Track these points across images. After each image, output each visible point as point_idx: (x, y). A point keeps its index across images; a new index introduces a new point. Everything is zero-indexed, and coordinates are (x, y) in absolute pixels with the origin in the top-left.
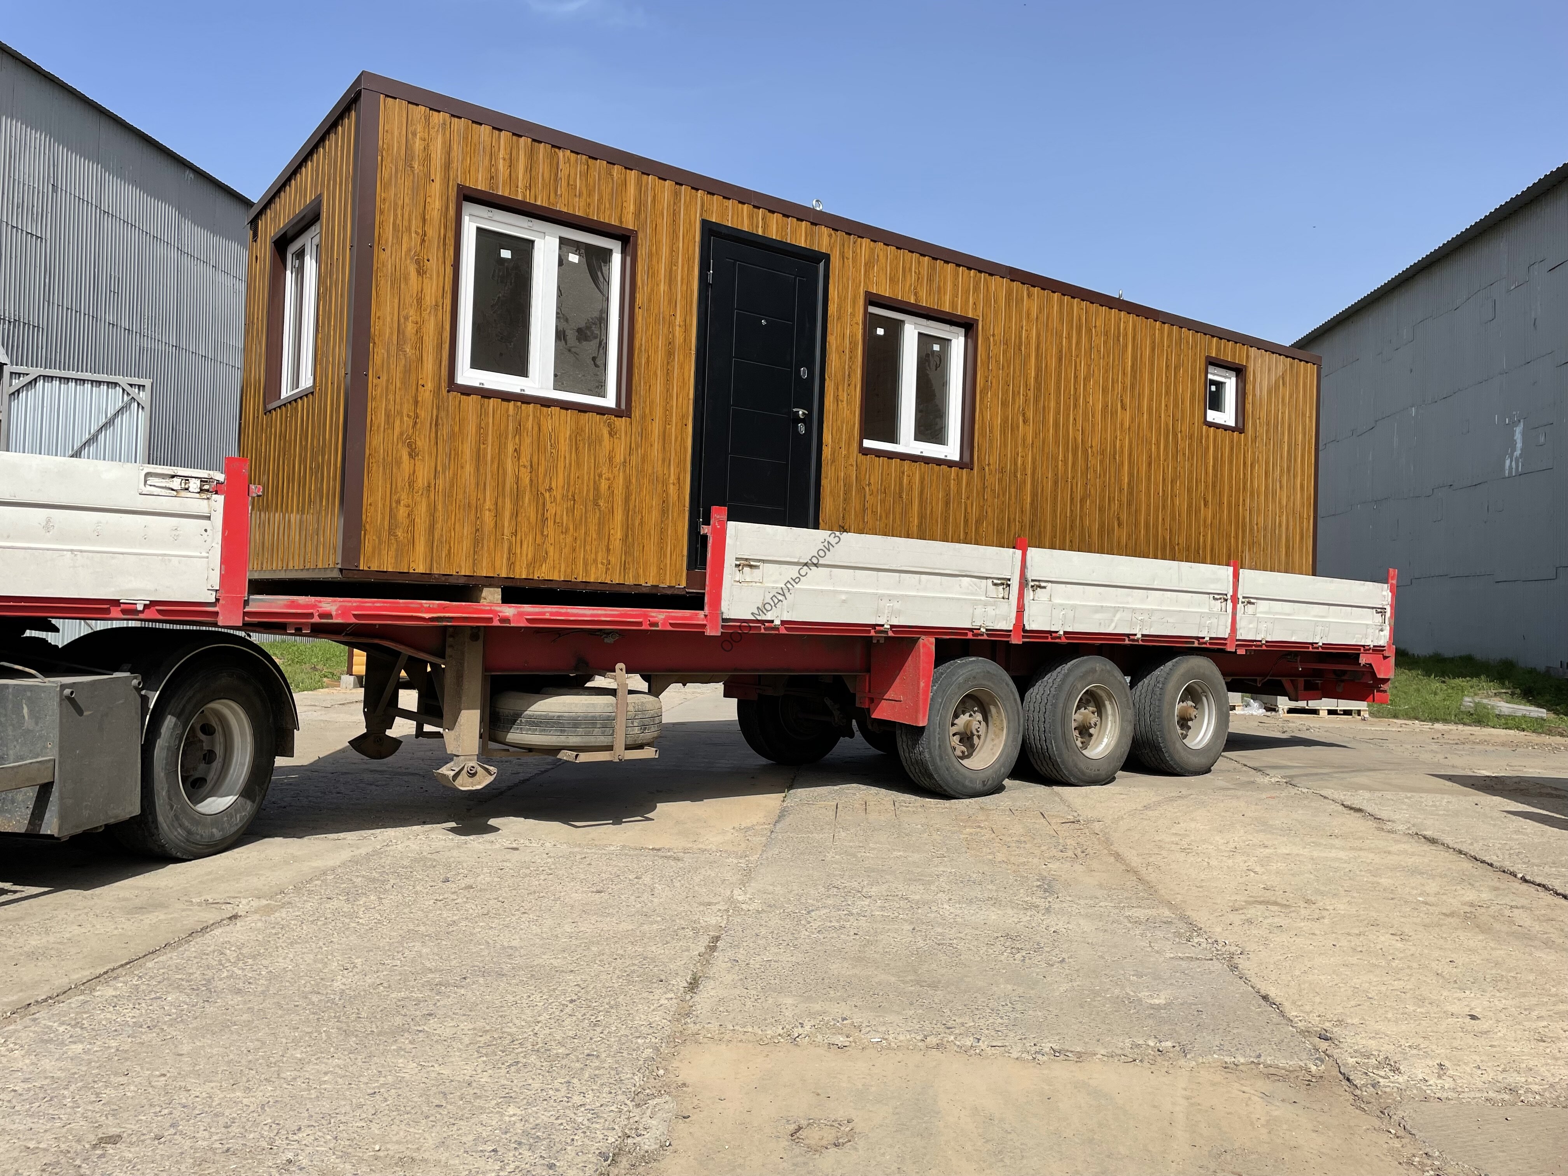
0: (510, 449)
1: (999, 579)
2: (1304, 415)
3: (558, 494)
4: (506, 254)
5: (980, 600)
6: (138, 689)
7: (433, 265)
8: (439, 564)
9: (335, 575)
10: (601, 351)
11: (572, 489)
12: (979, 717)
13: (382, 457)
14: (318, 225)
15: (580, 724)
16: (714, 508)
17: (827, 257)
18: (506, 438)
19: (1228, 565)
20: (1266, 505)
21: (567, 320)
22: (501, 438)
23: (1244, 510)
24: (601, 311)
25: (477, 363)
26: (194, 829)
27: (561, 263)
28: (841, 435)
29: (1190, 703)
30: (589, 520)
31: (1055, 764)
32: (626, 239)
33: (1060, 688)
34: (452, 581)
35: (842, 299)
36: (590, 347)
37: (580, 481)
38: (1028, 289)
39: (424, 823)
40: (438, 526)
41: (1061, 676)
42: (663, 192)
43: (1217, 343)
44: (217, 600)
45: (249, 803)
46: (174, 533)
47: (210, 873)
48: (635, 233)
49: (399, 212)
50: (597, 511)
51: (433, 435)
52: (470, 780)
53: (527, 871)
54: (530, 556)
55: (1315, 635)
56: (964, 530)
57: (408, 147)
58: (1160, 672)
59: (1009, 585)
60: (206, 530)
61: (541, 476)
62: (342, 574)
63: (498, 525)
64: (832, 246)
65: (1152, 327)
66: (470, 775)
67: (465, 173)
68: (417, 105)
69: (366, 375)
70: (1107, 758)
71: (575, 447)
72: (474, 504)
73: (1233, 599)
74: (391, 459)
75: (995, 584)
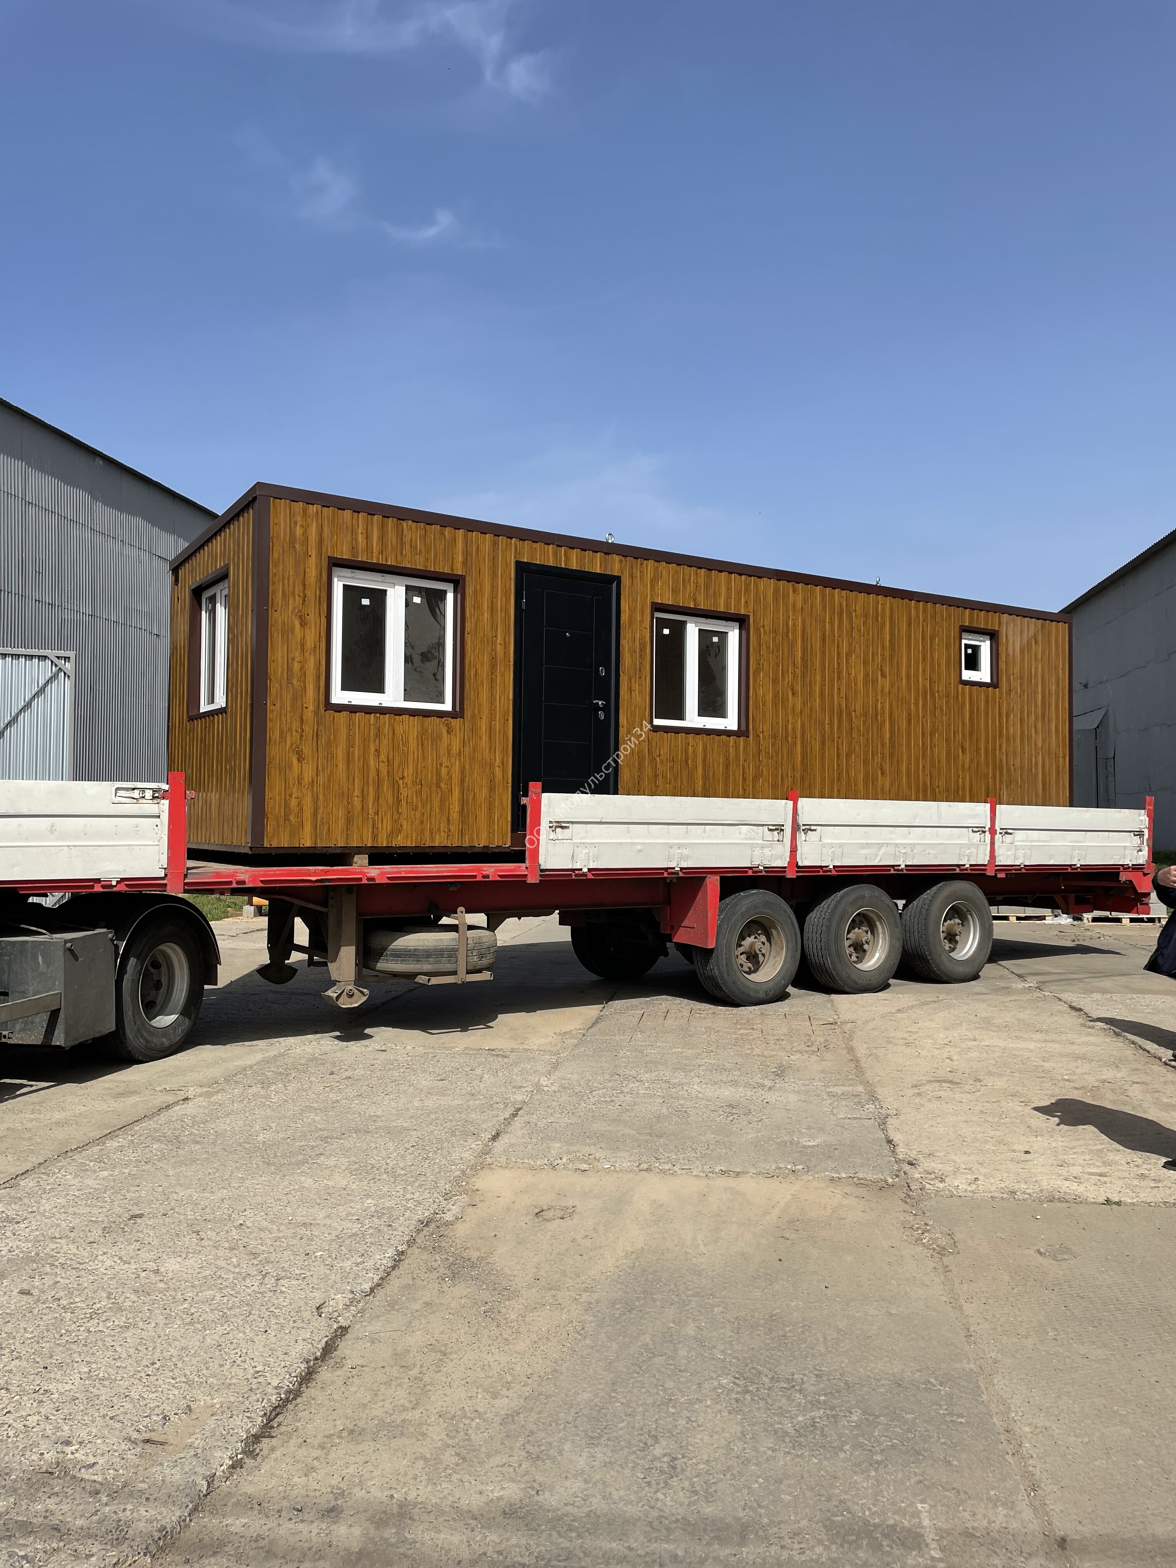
0: (372, 749)
1: (773, 825)
2: (1056, 667)
3: (409, 781)
4: (366, 602)
5: (758, 843)
6: (112, 940)
7: (312, 618)
9: (247, 851)
10: (440, 668)
11: (419, 776)
12: (763, 938)
13: (278, 763)
14: (226, 581)
15: (431, 955)
16: (531, 783)
17: (618, 579)
18: (369, 741)
19: (986, 802)
20: (1023, 749)
21: (413, 647)
22: (365, 742)
23: (1001, 753)
24: (439, 638)
25: (345, 687)
26: (150, 1039)
27: (407, 605)
28: (635, 717)
29: (958, 921)
30: (433, 799)
31: (830, 975)
32: (457, 582)
33: (833, 911)
34: (331, 851)
35: (632, 610)
36: (431, 665)
38: (793, 586)
39: (316, 1033)
40: (321, 811)
41: (834, 903)
42: (484, 543)
43: (970, 614)
44: (166, 875)
45: (187, 1021)
46: (135, 829)
47: (164, 1071)
48: (463, 577)
49: (286, 582)
50: (439, 791)
51: (315, 744)
52: (349, 1000)
53: (391, 1066)
54: (389, 829)
55: (1072, 857)
56: (743, 787)
57: (292, 534)
58: (926, 896)
59: (783, 830)
60: (157, 826)
61: (396, 768)
62: (251, 851)
63: (365, 808)
64: (622, 569)
65: (908, 606)
66: (349, 996)
67: (333, 547)
68: (297, 502)
69: (265, 704)
70: (878, 969)
71: (422, 744)
72: (346, 791)
73: (991, 831)
74: (285, 764)
75: (771, 830)
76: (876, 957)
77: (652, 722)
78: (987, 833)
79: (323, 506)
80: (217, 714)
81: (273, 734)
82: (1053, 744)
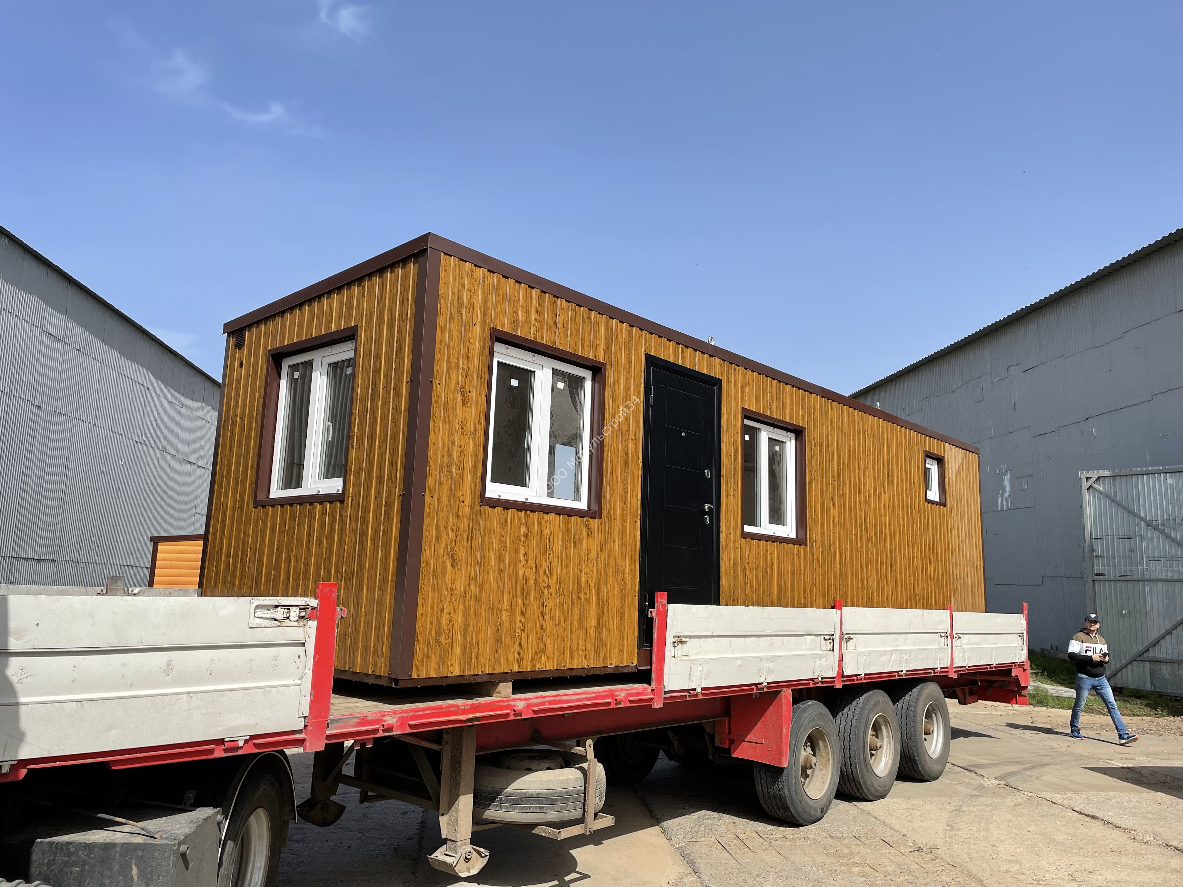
0: (522, 553)
1: (828, 635)
3: (553, 590)
4: (514, 383)
5: (818, 654)
6: (218, 822)
7: (472, 395)
8: (470, 665)
11: (562, 585)
12: (811, 751)
13: (432, 569)
16: (657, 593)
17: (719, 382)
18: (519, 543)
19: (947, 610)
20: (960, 561)
21: (556, 437)
22: (516, 544)
23: (949, 565)
24: (579, 429)
25: (496, 478)
27: (553, 390)
28: (730, 523)
30: (574, 612)
31: (858, 783)
32: (597, 370)
33: (859, 720)
34: (478, 680)
35: (729, 414)
37: (568, 577)
38: (831, 404)
40: (470, 629)
41: (858, 709)
42: (622, 332)
43: (930, 441)
44: (305, 726)
46: (274, 663)
48: (603, 365)
49: (451, 352)
50: (579, 603)
51: (469, 546)
52: (467, 865)
54: (534, 649)
55: (991, 658)
56: (804, 596)
57: (459, 297)
58: (909, 697)
59: (834, 640)
60: (299, 657)
61: (542, 575)
62: (396, 684)
63: (512, 623)
64: (722, 373)
65: (896, 430)
66: (467, 860)
67: (496, 318)
68: (466, 262)
69: (423, 495)
70: (889, 774)
71: (565, 547)
72: (496, 606)
73: (950, 636)
74: (439, 570)
75: (825, 640)
76: (883, 762)
77: (742, 528)
78: (949, 638)
79: (490, 271)
80: (321, 503)
81: (429, 533)
82: (975, 557)
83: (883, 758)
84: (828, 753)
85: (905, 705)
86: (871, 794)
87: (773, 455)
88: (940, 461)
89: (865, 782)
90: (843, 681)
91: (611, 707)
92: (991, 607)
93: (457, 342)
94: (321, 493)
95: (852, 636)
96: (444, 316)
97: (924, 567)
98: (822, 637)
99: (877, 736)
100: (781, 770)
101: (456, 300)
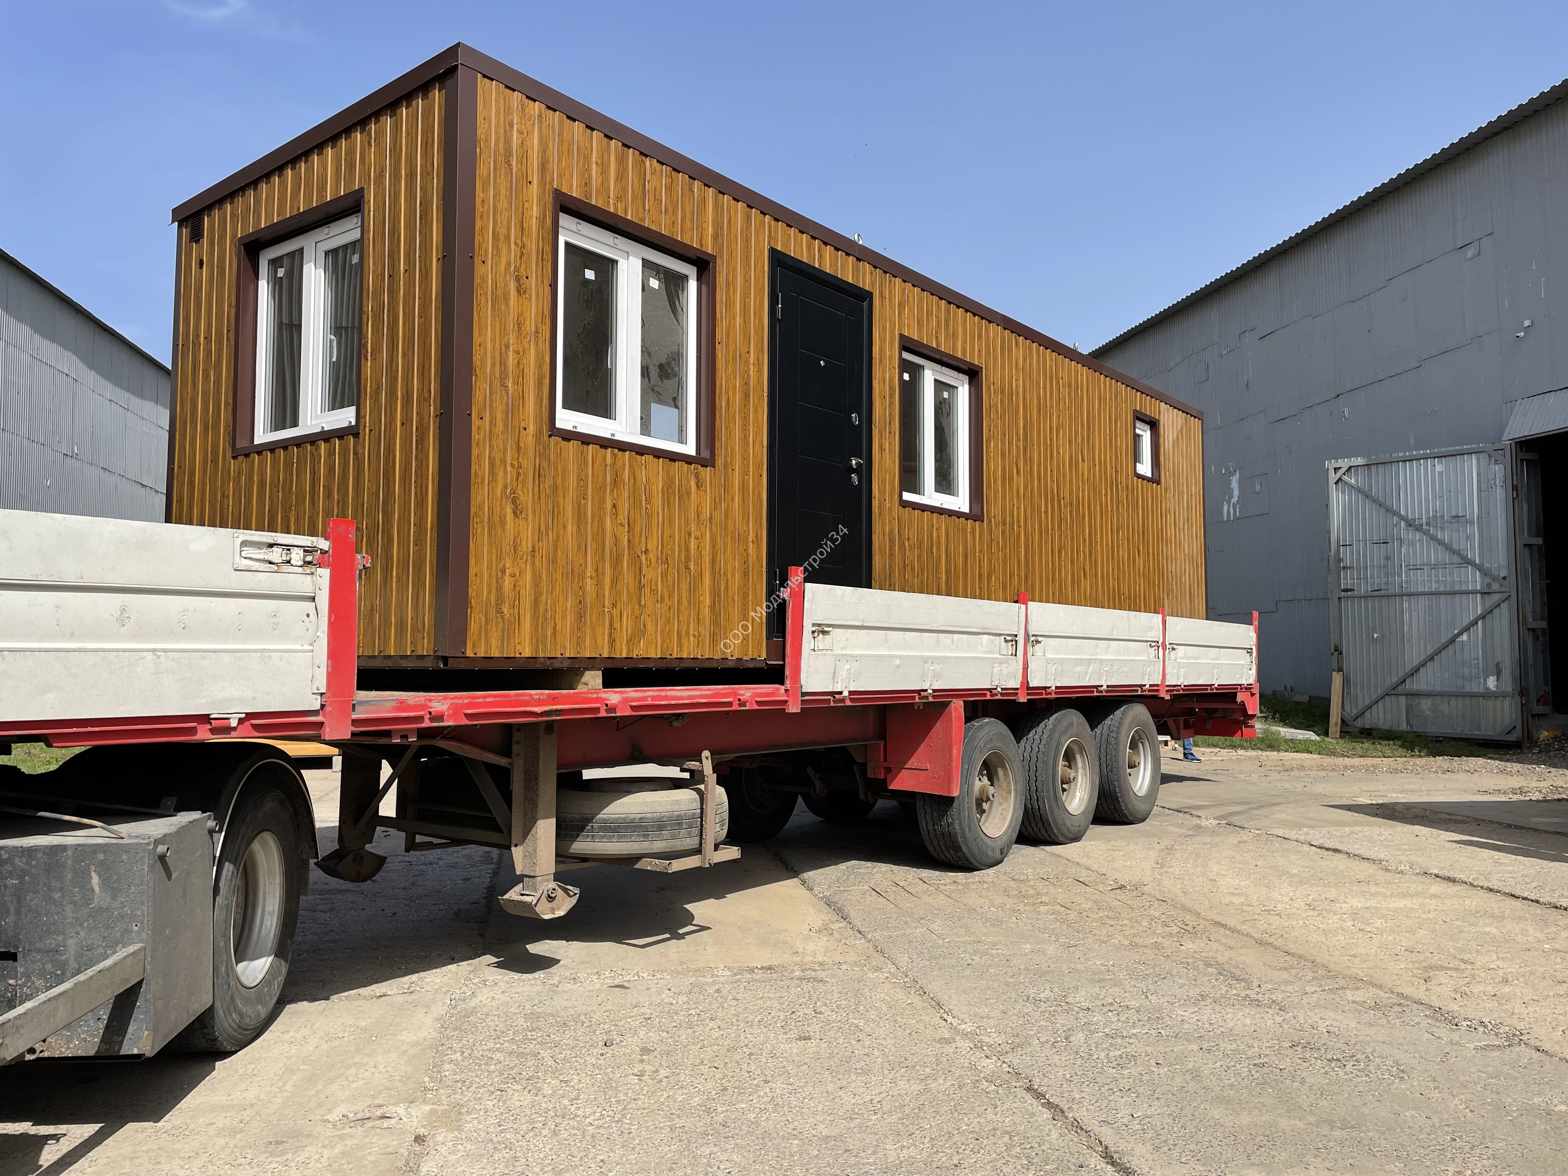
0: (609, 505)
1: (1009, 635)
3: (653, 556)
4: (589, 274)
5: (997, 658)
6: (209, 832)
7: (532, 284)
8: (544, 645)
11: (665, 550)
12: (986, 780)
13: (486, 515)
16: (791, 569)
18: (605, 492)
20: (1176, 554)
21: (649, 355)
22: (600, 489)
23: (1163, 559)
24: (680, 344)
25: (570, 404)
27: (644, 288)
28: (885, 487)
30: (681, 586)
31: (1045, 823)
32: (704, 264)
33: (1048, 739)
36: (670, 384)
37: (672, 541)
38: (1015, 338)
40: (543, 598)
42: (736, 214)
43: (1140, 397)
44: (323, 706)
46: (273, 620)
48: (712, 258)
49: (498, 219)
50: (688, 575)
51: (536, 489)
52: (550, 905)
54: (629, 630)
55: (1213, 677)
56: (980, 585)
57: (507, 141)
58: (1111, 721)
59: (1017, 642)
60: (308, 615)
61: (637, 535)
62: (446, 664)
63: (600, 596)
64: (873, 284)
65: (1099, 380)
66: (550, 899)
67: (560, 176)
68: (514, 90)
69: (469, 415)
70: (1084, 812)
71: (667, 501)
72: (576, 569)
73: (1163, 646)
74: (496, 518)
75: (1006, 641)
76: (1078, 798)
77: (901, 496)
78: (1160, 648)
79: (548, 107)
80: (327, 440)
81: (480, 466)
82: (1195, 551)
83: (1078, 794)
84: (1009, 783)
85: (1105, 732)
86: (1062, 835)
87: (940, 403)
88: (1153, 425)
89: (1054, 820)
90: (1028, 694)
91: (733, 708)
92: (1214, 613)
93: (505, 205)
94: (326, 429)
95: (1040, 639)
96: (485, 167)
97: (1132, 561)
98: (1002, 638)
99: (1070, 767)
100: (950, 800)
101: (501, 145)
